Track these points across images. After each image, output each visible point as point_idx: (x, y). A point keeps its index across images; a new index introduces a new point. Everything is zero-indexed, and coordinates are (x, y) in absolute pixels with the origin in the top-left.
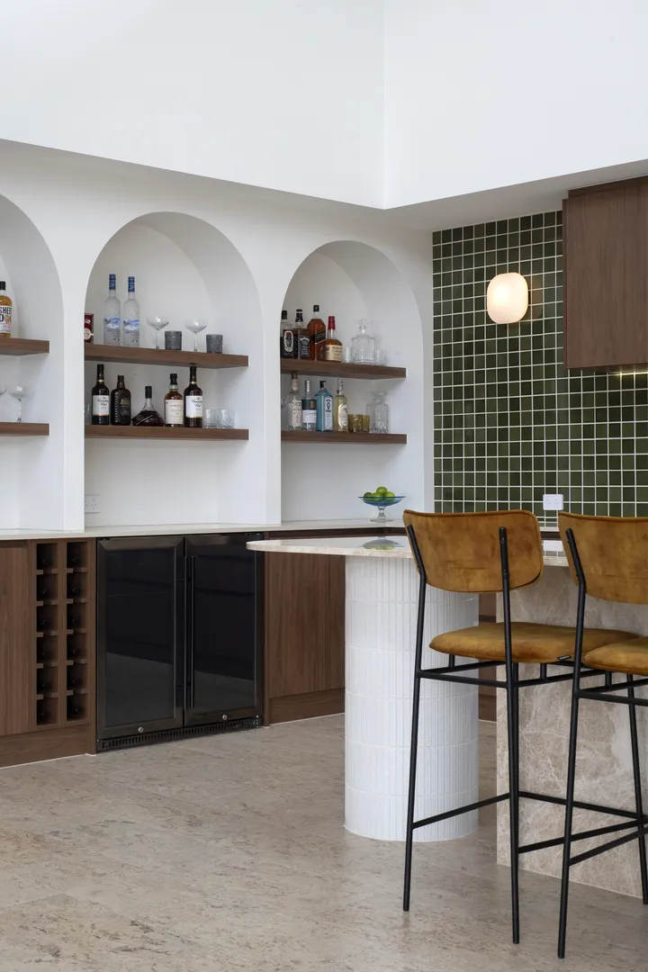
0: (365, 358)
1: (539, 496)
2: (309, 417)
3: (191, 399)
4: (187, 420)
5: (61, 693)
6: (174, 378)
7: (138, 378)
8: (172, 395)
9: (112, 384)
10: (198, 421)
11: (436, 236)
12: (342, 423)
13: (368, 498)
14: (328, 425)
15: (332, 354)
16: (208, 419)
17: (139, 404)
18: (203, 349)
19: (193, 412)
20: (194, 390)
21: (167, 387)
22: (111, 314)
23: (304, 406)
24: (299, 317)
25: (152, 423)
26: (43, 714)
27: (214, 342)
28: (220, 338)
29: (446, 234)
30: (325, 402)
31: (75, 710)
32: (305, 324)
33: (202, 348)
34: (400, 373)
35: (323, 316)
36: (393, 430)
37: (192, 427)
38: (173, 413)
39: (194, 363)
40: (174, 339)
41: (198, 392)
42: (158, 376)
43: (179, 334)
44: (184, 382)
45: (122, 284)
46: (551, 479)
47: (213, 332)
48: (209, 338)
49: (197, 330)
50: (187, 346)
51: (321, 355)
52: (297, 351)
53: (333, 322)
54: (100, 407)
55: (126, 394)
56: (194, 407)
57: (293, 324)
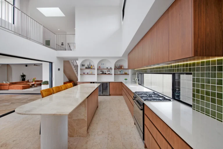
2: (120, 73)
7: (104, 71)
9: (102, 71)
10: (109, 74)
14: (122, 73)
15: (122, 68)
16: (110, 73)
20: (109, 71)
22: (102, 66)
25: (105, 74)
32: (120, 66)
33: (110, 68)
38: (107, 73)
39: (109, 69)
40: (107, 68)
42: (106, 70)
44: (108, 71)
45: (103, 64)
51: (121, 68)
52: (119, 68)
53: (123, 65)
54: (101, 73)
55: (103, 72)
56: (109, 72)
57: (119, 66)
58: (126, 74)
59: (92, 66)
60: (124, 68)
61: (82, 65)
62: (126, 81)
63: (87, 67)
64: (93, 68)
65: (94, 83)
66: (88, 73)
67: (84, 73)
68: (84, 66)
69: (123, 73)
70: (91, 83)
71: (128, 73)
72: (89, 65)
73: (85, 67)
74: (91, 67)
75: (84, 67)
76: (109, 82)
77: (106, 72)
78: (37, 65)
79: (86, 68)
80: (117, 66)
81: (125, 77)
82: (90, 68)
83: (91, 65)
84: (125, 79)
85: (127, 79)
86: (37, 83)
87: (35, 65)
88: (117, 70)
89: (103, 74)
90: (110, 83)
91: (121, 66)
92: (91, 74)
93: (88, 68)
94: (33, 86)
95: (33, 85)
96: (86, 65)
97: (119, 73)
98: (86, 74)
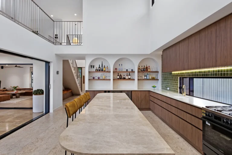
0: (154, 70)
2: (145, 77)
3: (129, 76)
6: (127, 74)
7: (122, 74)
8: (127, 76)
9: (119, 75)
10: (130, 79)
14: (148, 78)
15: (149, 70)
16: (132, 78)
17: (123, 77)
20: (130, 75)
21: (126, 75)
22: (119, 68)
23: (145, 76)
24: (144, 66)
25: (124, 79)
27: (132, 70)
28: (133, 70)
30: (148, 76)
32: (145, 67)
33: (131, 71)
34: (158, 72)
38: (127, 78)
39: (129, 72)
40: (127, 70)
42: (125, 74)
44: (128, 74)
45: (121, 65)
47: (132, 69)
49: (130, 69)
51: (147, 70)
52: (144, 70)
53: (149, 67)
54: (118, 77)
55: (121, 76)
56: (129, 77)
57: (143, 67)
58: (153, 79)
59: (105, 67)
60: (151, 70)
61: (91, 66)
62: (154, 89)
63: (98, 68)
64: (107, 70)
65: (109, 92)
66: (99, 78)
67: (94, 78)
68: (93, 67)
69: (150, 78)
70: (105, 92)
71: (156, 78)
72: (101, 66)
73: (95, 68)
74: (104, 69)
75: (94, 70)
76: (131, 91)
77: (125, 77)
78: (19, 67)
79: (97, 71)
80: (141, 67)
81: (153, 83)
82: (102, 70)
83: (103, 66)
84: (154, 87)
85: (155, 87)
86: (20, 92)
87: (16, 66)
88: (141, 74)
89: (121, 79)
90: (133, 92)
91: (147, 68)
92: (104, 79)
93: (100, 71)
94: (13, 97)
95: (14, 95)
96: (97, 66)
97: (143, 78)
98: (97, 80)
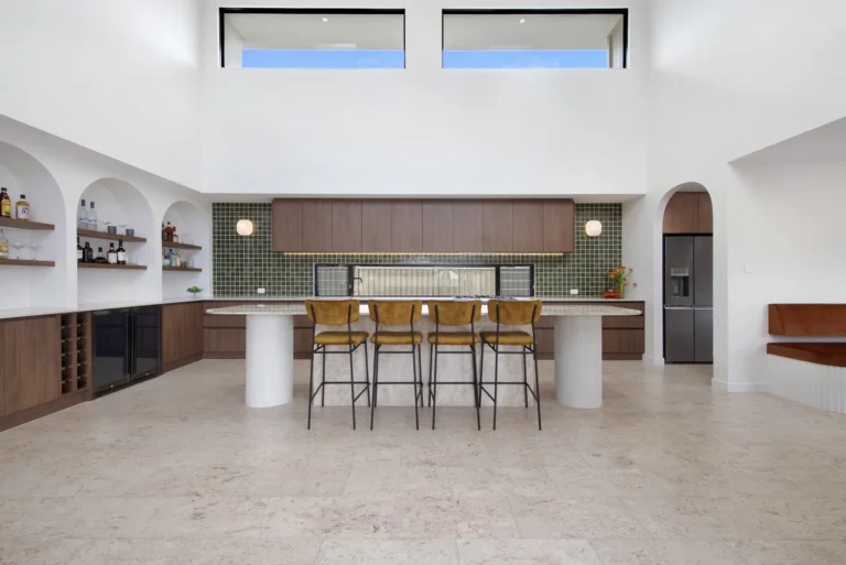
0: (186, 242)
1: (256, 288)
2: (167, 262)
3: (120, 253)
4: (118, 262)
5: (74, 378)
6: (112, 245)
7: (94, 244)
8: (111, 251)
10: (124, 262)
11: (214, 204)
12: (179, 264)
13: (190, 290)
14: (174, 265)
15: (175, 240)
17: (95, 255)
18: (125, 234)
19: (121, 259)
20: (120, 249)
21: (109, 248)
23: (165, 257)
24: (163, 225)
25: (103, 262)
26: (65, 389)
27: (130, 232)
28: (133, 231)
29: (218, 204)
30: (173, 257)
31: (81, 384)
34: (199, 248)
35: (171, 226)
36: (196, 266)
37: (121, 264)
38: (112, 258)
39: (121, 239)
40: (112, 230)
41: (124, 251)
42: (105, 244)
43: (115, 228)
44: (116, 247)
46: (260, 284)
47: (130, 228)
48: (127, 231)
49: (122, 227)
50: (118, 233)
51: (171, 240)
53: (174, 228)
54: (80, 254)
56: (122, 256)
58: (184, 268)
60: (180, 242)
64: (23, 216)
71: (191, 265)
76: (162, 307)
77: (103, 254)
84: (194, 291)
85: (197, 291)
89: (89, 261)
90: (165, 309)
91: (170, 230)
